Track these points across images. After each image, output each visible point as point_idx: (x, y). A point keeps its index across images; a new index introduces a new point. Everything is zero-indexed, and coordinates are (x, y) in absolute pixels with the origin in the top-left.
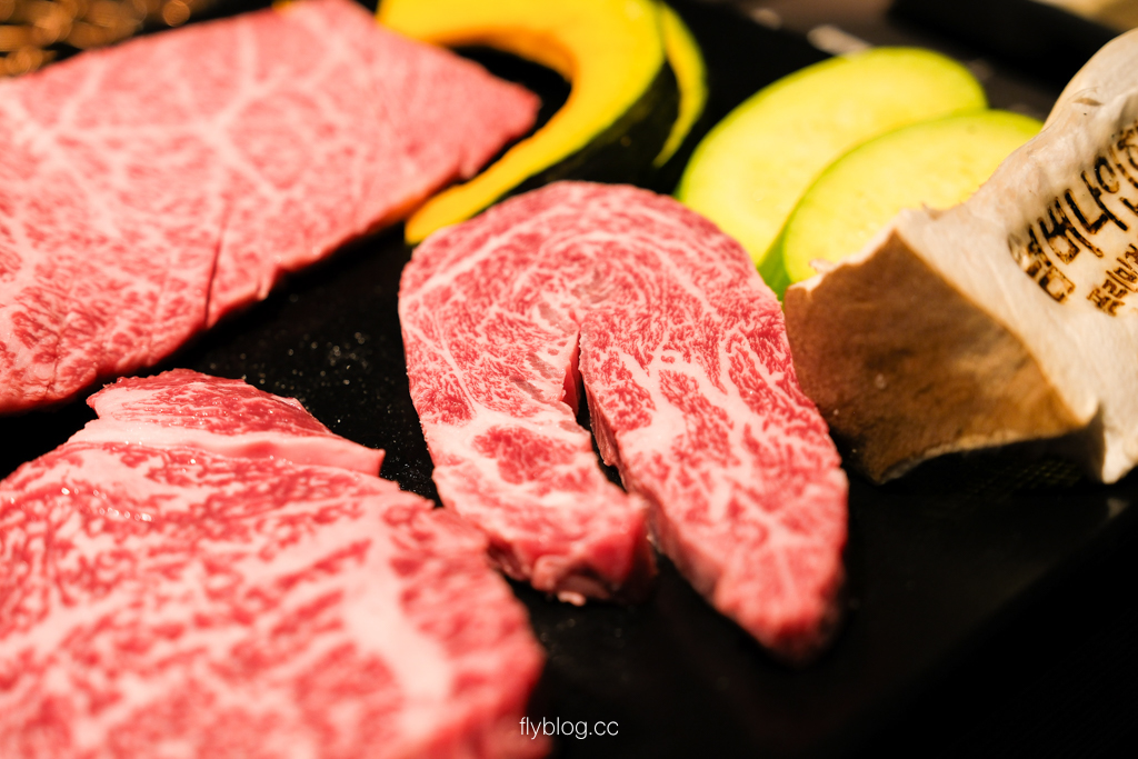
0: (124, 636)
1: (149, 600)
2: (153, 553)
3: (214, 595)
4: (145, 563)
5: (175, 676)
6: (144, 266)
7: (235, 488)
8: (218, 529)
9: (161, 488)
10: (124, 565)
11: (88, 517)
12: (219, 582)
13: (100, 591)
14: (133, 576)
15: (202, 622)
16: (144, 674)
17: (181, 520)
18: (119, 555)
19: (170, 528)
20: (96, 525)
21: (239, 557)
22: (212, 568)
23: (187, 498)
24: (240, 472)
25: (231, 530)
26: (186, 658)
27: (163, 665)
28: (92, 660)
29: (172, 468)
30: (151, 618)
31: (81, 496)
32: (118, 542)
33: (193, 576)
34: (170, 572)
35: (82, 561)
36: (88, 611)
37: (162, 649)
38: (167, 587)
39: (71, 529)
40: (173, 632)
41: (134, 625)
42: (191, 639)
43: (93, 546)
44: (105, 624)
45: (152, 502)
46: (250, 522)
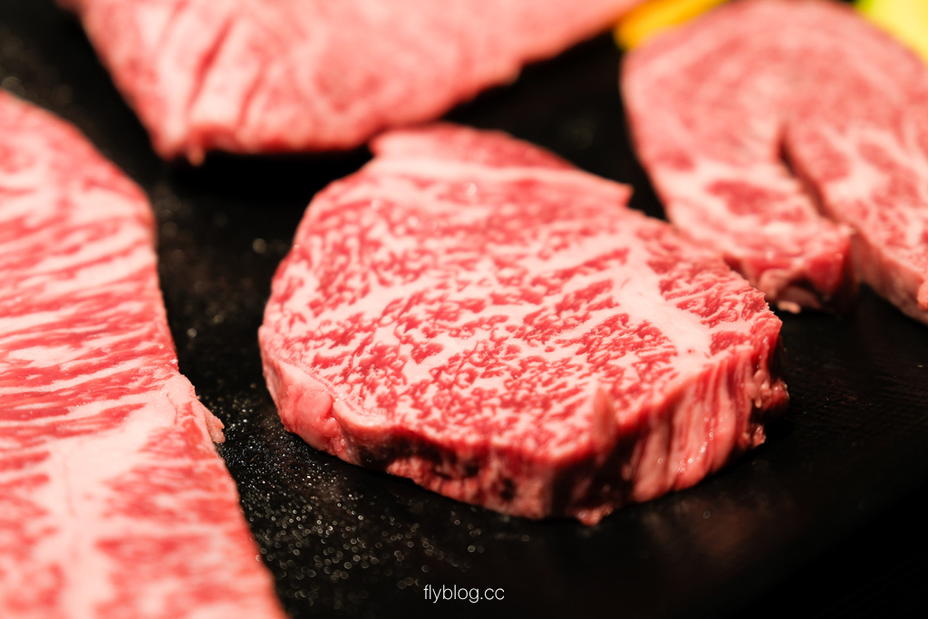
0: (436, 307)
1: (452, 282)
2: (450, 251)
3: (506, 282)
4: (444, 259)
5: (482, 335)
7: (509, 210)
8: (500, 237)
9: (447, 206)
10: (427, 259)
11: (392, 227)
12: (507, 273)
13: (410, 276)
14: (436, 267)
15: (498, 300)
16: (456, 333)
17: (471, 230)
18: (422, 252)
19: (461, 235)
20: (400, 230)
21: (521, 257)
22: (500, 264)
23: (473, 214)
24: (512, 199)
25: (510, 238)
26: (492, 322)
27: (470, 327)
28: (412, 324)
29: (455, 193)
30: (455, 296)
31: (386, 210)
32: (421, 241)
33: (485, 268)
34: (467, 265)
35: (392, 255)
36: (402, 290)
37: (468, 317)
38: (464, 275)
39: (379, 231)
40: (477, 307)
41: (441, 299)
42: (490, 311)
43: (400, 245)
44: (417, 299)
45: (444, 216)
46: (527, 233)
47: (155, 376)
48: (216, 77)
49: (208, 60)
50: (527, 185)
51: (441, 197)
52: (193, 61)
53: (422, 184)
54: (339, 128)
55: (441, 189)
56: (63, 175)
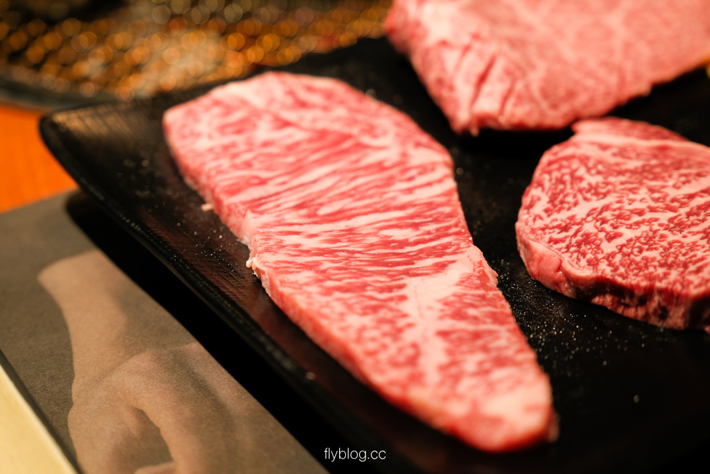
0: (617, 213)
1: (625, 199)
2: (622, 183)
3: (656, 200)
4: (619, 187)
5: (644, 228)
6: (590, 74)
7: (654, 162)
8: (651, 176)
9: (618, 160)
10: (610, 187)
11: (589, 170)
12: (656, 195)
13: (601, 196)
14: (615, 192)
15: (652, 210)
16: (630, 227)
17: (633, 172)
18: (607, 184)
19: (628, 175)
20: (593, 171)
21: (664, 187)
22: (652, 190)
23: (633, 164)
24: (655, 157)
25: (656, 178)
26: (650, 221)
27: (638, 224)
28: (604, 221)
29: (622, 152)
30: (627, 207)
31: (584, 160)
32: (605, 178)
33: (643, 192)
34: (632, 191)
35: (590, 184)
36: (597, 204)
37: (635, 218)
38: (632, 196)
39: (581, 172)
40: (641, 213)
41: (620, 209)
42: (648, 216)
43: (595, 179)
44: (606, 208)
45: (617, 164)
46: (666, 175)
47: (461, 246)
48: (486, 88)
49: (482, 79)
50: (663, 149)
51: (614, 155)
52: (474, 79)
53: (604, 147)
54: (554, 118)
55: (615, 150)
56: (403, 140)
